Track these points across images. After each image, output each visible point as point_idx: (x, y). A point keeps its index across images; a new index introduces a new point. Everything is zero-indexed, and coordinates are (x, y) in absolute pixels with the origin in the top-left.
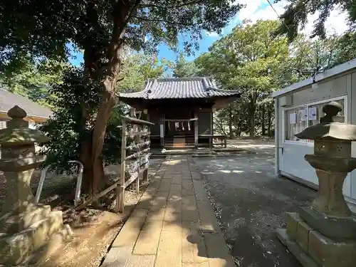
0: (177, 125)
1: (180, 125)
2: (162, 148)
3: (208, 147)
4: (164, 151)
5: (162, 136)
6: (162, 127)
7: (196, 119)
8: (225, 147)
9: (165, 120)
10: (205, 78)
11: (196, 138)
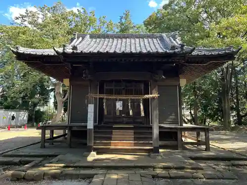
0: (119, 106)
1: (125, 105)
2: (89, 149)
3: (175, 147)
4: (93, 156)
5: (90, 125)
6: (91, 108)
7: (155, 95)
8: (208, 149)
9: (98, 96)
10: (164, 35)
11: (156, 132)
